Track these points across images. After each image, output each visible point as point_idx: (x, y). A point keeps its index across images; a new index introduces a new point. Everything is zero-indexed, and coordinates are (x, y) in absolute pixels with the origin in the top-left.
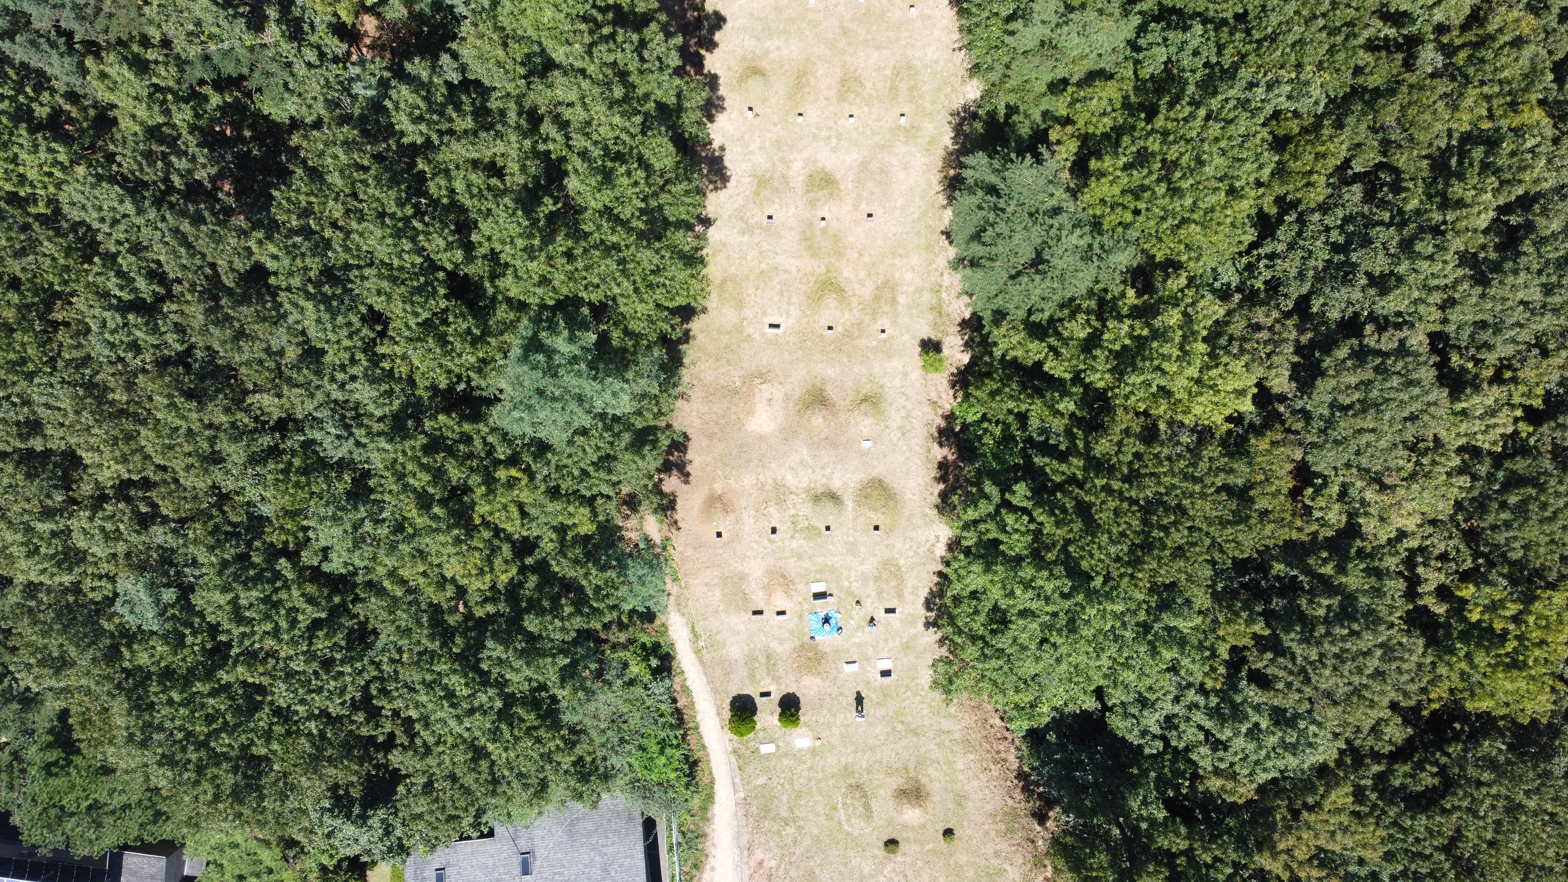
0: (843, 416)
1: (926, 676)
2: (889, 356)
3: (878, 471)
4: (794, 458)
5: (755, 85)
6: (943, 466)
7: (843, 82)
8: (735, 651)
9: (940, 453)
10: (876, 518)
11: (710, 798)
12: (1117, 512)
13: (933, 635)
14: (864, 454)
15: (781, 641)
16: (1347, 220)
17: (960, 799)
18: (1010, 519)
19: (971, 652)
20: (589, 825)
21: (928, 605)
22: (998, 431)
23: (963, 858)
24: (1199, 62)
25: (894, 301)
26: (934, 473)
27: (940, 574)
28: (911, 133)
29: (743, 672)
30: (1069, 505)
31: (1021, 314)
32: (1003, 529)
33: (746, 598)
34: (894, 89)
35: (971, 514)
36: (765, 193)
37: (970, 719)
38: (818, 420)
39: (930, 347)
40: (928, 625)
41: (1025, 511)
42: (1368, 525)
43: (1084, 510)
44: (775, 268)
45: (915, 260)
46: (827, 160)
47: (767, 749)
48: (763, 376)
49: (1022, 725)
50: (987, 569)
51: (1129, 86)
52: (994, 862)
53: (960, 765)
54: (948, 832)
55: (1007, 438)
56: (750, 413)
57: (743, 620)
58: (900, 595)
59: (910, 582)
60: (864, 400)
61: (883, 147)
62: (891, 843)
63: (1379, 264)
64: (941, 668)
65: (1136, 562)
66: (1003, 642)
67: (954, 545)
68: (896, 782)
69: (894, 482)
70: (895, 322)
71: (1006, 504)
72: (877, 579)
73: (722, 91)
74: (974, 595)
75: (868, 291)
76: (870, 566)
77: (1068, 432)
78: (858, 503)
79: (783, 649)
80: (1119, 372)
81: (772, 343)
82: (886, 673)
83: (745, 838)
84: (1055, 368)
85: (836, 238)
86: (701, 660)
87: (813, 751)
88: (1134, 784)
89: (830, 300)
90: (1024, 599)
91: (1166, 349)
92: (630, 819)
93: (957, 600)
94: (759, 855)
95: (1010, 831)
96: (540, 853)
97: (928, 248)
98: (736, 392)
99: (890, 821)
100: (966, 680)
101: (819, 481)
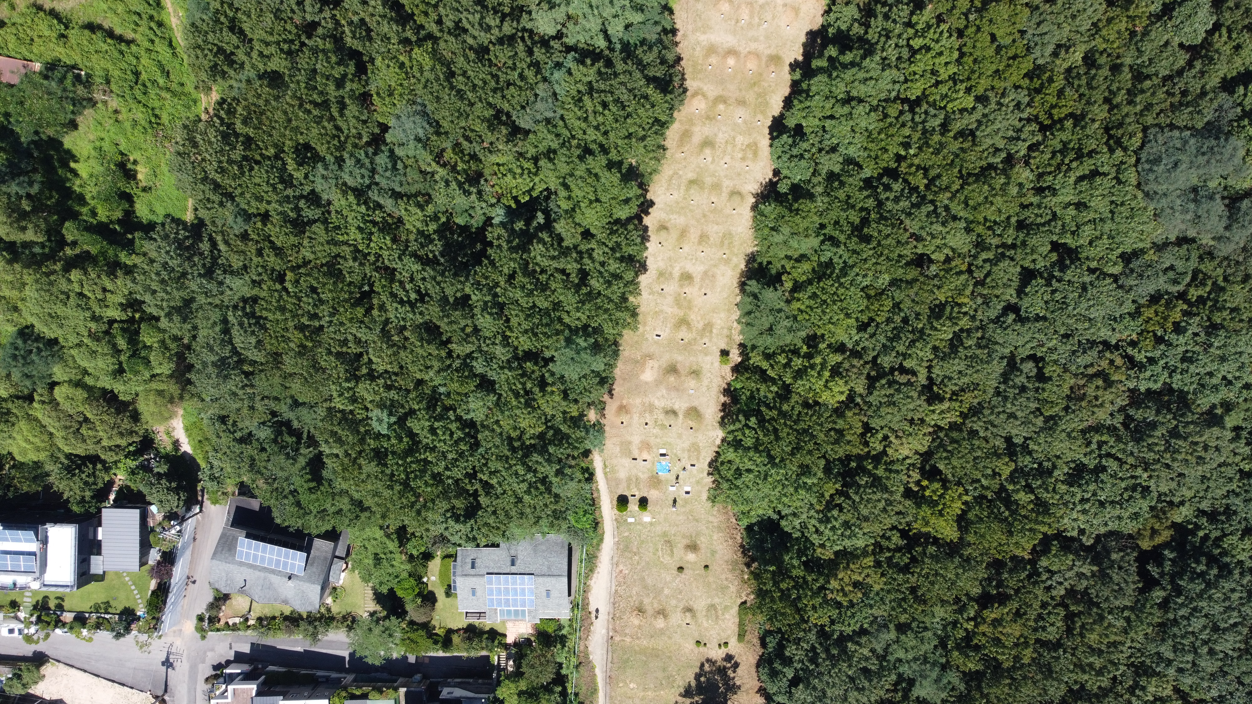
0: (683, 378)
1: (705, 496)
2: (706, 355)
3: (695, 404)
4: (659, 394)
5: (663, 233)
6: (724, 405)
7: (701, 236)
8: (622, 475)
9: (723, 399)
10: (691, 424)
11: (601, 540)
12: (788, 434)
13: (710, 479)
14: (690, 395)
15: (643, 473)
16: (894, 329)
17: (713, 553)
18: (747, 432)
19: (725, 485)
20: (544, 548)
21: (710, 465)
22: (748, 394)
23: (711, 579)
24: (841, 261)
25: (711, 332)
26: (720, 407)
27: (717, 452)
28: (727, 261)
29: (624, 484)
30: (771, 428)
31: (762, 349)
32: (744, 434)
33: (630, 452)
34: (722, 242)
35: (732, 428)
36: (662, 279)
37: (722, 518)
38: (672, 379)
39: (725, 353)
40: (709, 474)
41: (754, 429)
42: (890, 451)
43: (776, 431)
44: (662, 311)
45: (722, 315)
46: (690, 268)
47: (631, 520)
48: (650, 356)
49: (745, 522)
50: (735, 451)
51: (815, 264)
52: (725, 583)
53: (715, 538)
54: (706, 567)
55: (752, 397)
56: (643, 372)
57: (627, 462)
58: (698, 459)
59: (703, 454)
60: (693, 372)
61: (715, 266)
62: (681, 569)
63: (901, 348)
64: (712, 492)
65: (793, 454)
66: (739, 483)
67: (723, 440)
68: (686, 542)
69: (702, 409)
70: (710, 340)
71: (747, 426)
72: (689, 451)
73: (649, 233)
74: (730, 462)
75: (700, 326)
76: (686, 445)
77: (774, 398)
78: (685, 417)
79: (644, 476)
80: (795, 378)
81: (656, 342)
82: (687, 493)
83: (615, 559)
84: (771, 373)
85: (690, 302)
86: (607, 478)
87: (651, 524)
88: (787, 550)
89: (684, 328)
90: (749, 465)
91: (813, 373)
92: (563, 547)
93: (722, 463)
94: (621, 567)
95: (734, 569)
96: (520, 557)
97: (729, 310)
98: (637, 362)
99: (681, 559)
100: (722, 498)
101: (669, 404)
